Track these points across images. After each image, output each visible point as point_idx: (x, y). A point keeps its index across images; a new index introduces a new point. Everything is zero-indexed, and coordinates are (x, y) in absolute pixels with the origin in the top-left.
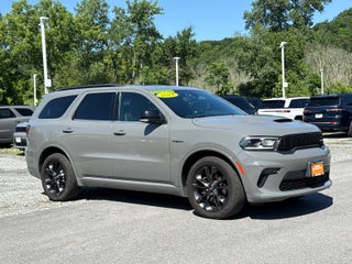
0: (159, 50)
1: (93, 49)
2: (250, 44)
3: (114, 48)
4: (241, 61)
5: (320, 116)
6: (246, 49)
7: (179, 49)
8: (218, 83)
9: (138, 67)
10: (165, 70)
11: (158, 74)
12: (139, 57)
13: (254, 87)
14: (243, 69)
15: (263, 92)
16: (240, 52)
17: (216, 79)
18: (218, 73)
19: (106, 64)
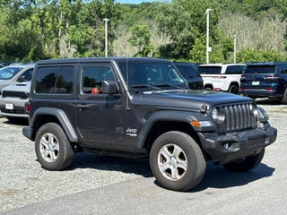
0: (84, 11)
1: (22, 7)
2: (171, 9)
3: (42, 6)
4: (162, 25)
5: (257, 83)
6: (167, 13)
7: (104, 10)
8: (141, 44)
9: (64, 25)
10: (90, 30)
11: (84, 33)
12: (66, 17)
13: (173, 49)
14: (164, 31)
15: (181, 53)
16: (161, 16)
17: (139, 40)
18: (141, 34)
19: (33, 22)
